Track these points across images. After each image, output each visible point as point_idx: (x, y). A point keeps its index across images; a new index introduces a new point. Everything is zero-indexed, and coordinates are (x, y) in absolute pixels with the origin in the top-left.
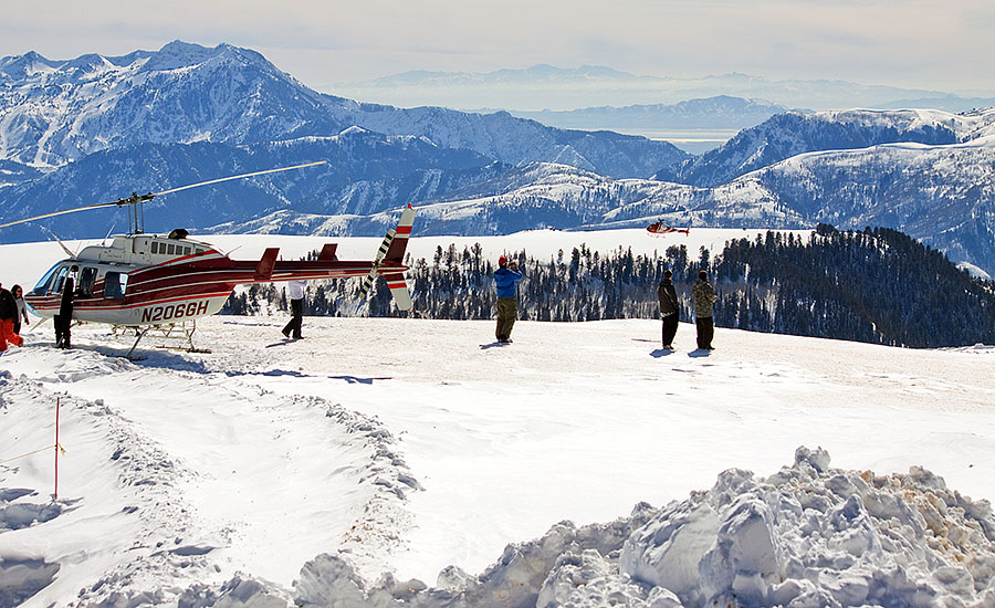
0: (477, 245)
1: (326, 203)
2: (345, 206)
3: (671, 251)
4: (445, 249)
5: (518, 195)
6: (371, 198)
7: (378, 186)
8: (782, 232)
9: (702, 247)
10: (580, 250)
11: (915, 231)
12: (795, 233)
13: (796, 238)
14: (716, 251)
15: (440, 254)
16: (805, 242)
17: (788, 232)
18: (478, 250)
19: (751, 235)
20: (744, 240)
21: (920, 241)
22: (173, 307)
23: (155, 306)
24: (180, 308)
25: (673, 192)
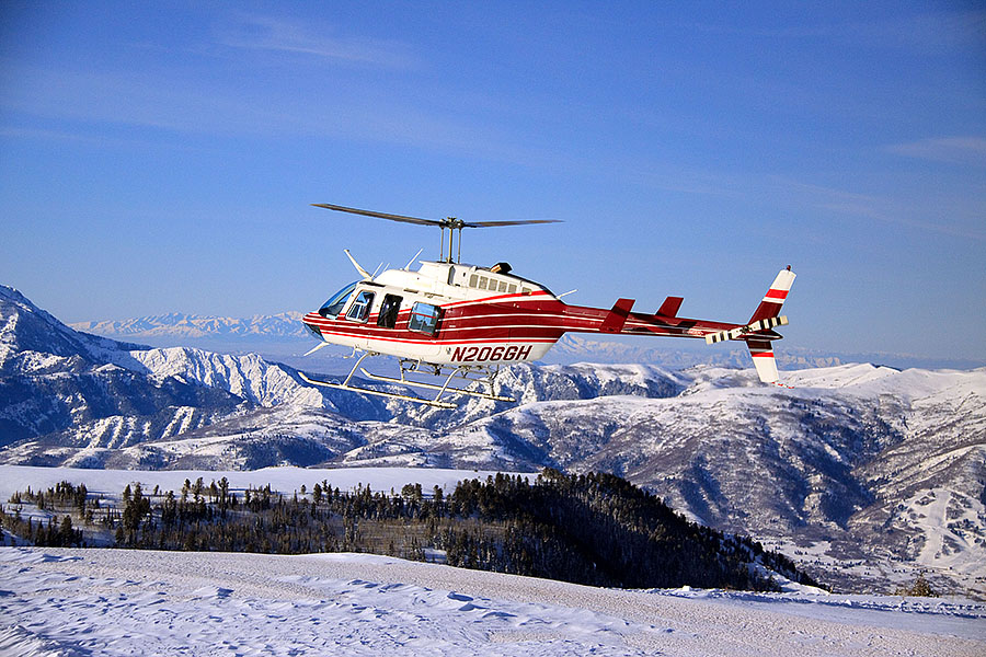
0: (224, 480)
1: (79, 436)
2: (97, 440)
3: (408, 489)
4: (193, 482)
5: (266, 434)
6: (125, 431)
7: (132, 421)
8: (511, 475)
9: (437, 487)
10: (322, 486)
11: (635, 478)
12: (523, 476)
13: (523, 480)
14: (449, 491)
15: (188, 487)
16: (531, 484)
17: (516, 475)
18: (224, 483)
19: (483, 477)
20: (475, 481)
21: (639, 486)
22: (490, 349)
23: (469, 346)
24: (499, 351)
25: (411, 434)
